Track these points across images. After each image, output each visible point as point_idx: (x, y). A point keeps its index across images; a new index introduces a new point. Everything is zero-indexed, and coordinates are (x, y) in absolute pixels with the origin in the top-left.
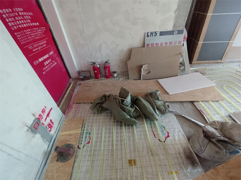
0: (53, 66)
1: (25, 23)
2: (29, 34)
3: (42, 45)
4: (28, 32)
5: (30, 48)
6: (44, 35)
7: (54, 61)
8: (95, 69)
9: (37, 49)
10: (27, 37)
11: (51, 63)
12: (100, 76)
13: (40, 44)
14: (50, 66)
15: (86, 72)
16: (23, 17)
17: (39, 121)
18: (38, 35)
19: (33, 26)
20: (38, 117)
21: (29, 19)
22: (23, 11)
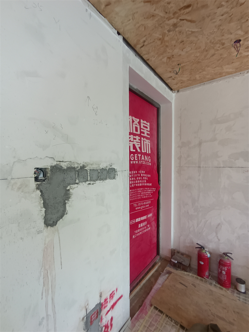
0: (145, 231)
1: (141, 183)
2: (140, 192)
3: (145, 205)
4: (140, 190)
5: (135, 205)
6: (152, 196)
7: (149, 226)
8: (201, 257)
9: (140, 208)
10: (137, 195)
11: (145, 227)
12: (207, 274)
13: (144, 203)
14: (143, 230)
15: (185, 256)
16: (142, 178)
17: (101, 310)
18: (146, 195)
19: (146, 186)
20: (103, 301)
21: (146, 180)
22: (144, 174)
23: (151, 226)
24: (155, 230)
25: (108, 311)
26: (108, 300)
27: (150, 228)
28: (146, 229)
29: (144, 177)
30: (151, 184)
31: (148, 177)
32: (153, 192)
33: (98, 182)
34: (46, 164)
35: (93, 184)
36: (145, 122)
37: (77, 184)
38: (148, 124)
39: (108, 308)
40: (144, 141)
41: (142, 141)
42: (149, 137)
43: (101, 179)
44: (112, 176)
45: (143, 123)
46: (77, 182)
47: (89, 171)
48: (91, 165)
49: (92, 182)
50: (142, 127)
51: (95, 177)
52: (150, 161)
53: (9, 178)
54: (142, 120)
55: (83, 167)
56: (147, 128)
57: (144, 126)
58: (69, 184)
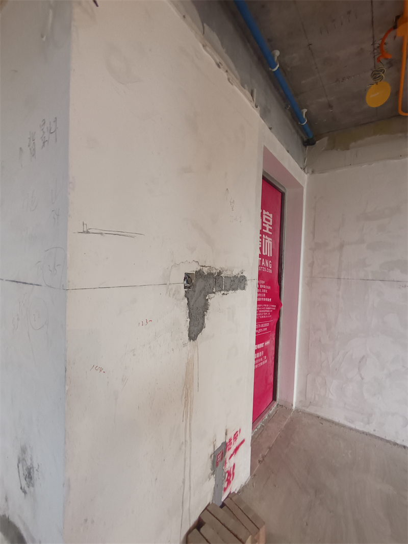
0: (261, 365)
1: (260, 297)
2: (258, 310)
3: (263, 328)
6: (271, 316)
7: (265, 357)
9: (257, 331)
11: (262, 359)
13: (262, 326)
16: (262, 291)
17: (225, 452)
18: (265, 314)
19: (265, 301)
20: (227, 441)
21: (265, 293)
22: (264, 284)
23: (268, 358)
24: (272, 365)
25: (232, 455)
26: (232, 441)
27: (266, 361)
28: (262, 362)
29: (264, 289)
30: (270, 299)
31: (267, 289)
32: (273, 310)
33: (230, 292)
34: (192, 269)
35: (226, 294)
36: (268, 213)
37: (214, 293)
38: (271, 215)
39: (231, 451)
40: (265, 239)
41: (264, 239)
42: (271, 233)
43: (233, 289)
44: (242, 286)
45: (266, 215)
46: (214, 291)
47: (224, 278)
48: (226, 271)
49: (226, 293)
50: (264, 221)
51: (228, 287)
52: (271, 267)
53: (168, 283)
54: (264, 211)
55: (220, 273)
56: (269, 221)
57: (266, 219)
58: (208, 293)
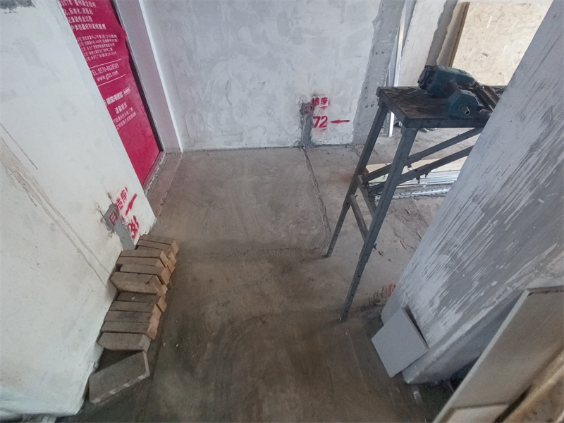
0: (130, 119)
1: (84, 23)
3: (111, 72)
4: (88, 40)
5: (93, 72)
6: (115, 52)
7: (131, 109)
9: (104, 77)
10: (87, 51)
11: (128, 113)
13: (108, 69)
14: (126, 117)
16: (81, 10)
17: (118, 211)
18: (104, 50)
19: (97, 30)
20: (115, 202)
21: (91, 15)
24: (144, 116)
25: (127, 212)
26: (121, 200)
27: (135, 113)
29: (84, 7)
30: (104, 25)
31: (91, 8)
39: (125, 208)
